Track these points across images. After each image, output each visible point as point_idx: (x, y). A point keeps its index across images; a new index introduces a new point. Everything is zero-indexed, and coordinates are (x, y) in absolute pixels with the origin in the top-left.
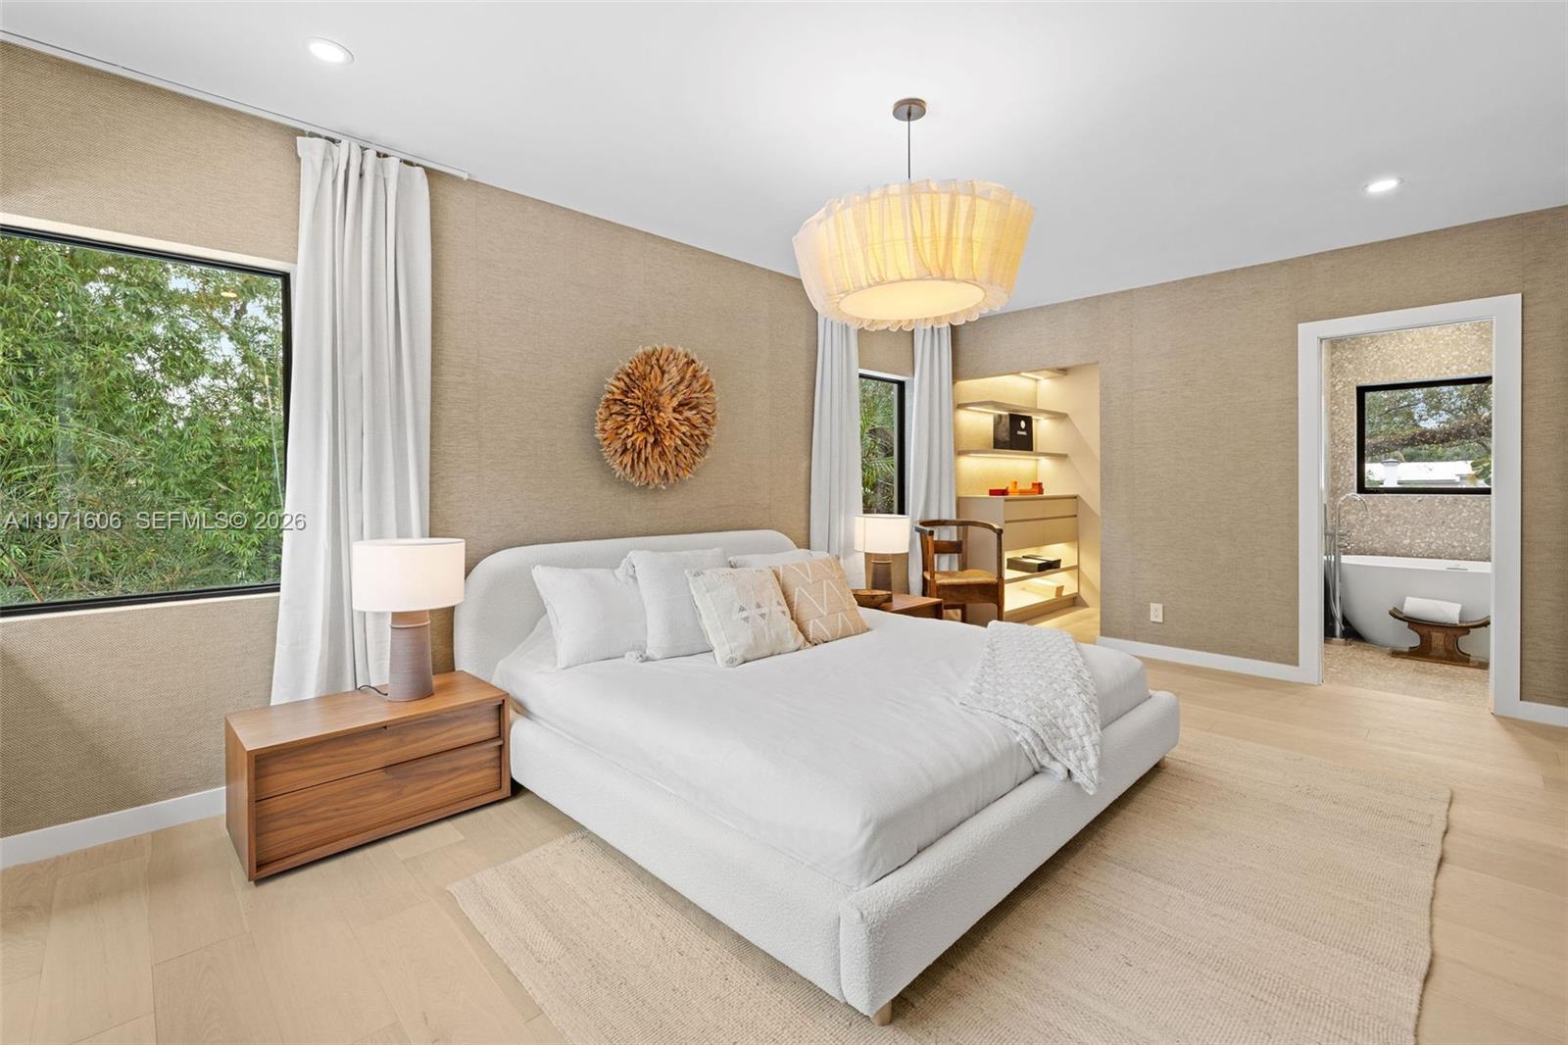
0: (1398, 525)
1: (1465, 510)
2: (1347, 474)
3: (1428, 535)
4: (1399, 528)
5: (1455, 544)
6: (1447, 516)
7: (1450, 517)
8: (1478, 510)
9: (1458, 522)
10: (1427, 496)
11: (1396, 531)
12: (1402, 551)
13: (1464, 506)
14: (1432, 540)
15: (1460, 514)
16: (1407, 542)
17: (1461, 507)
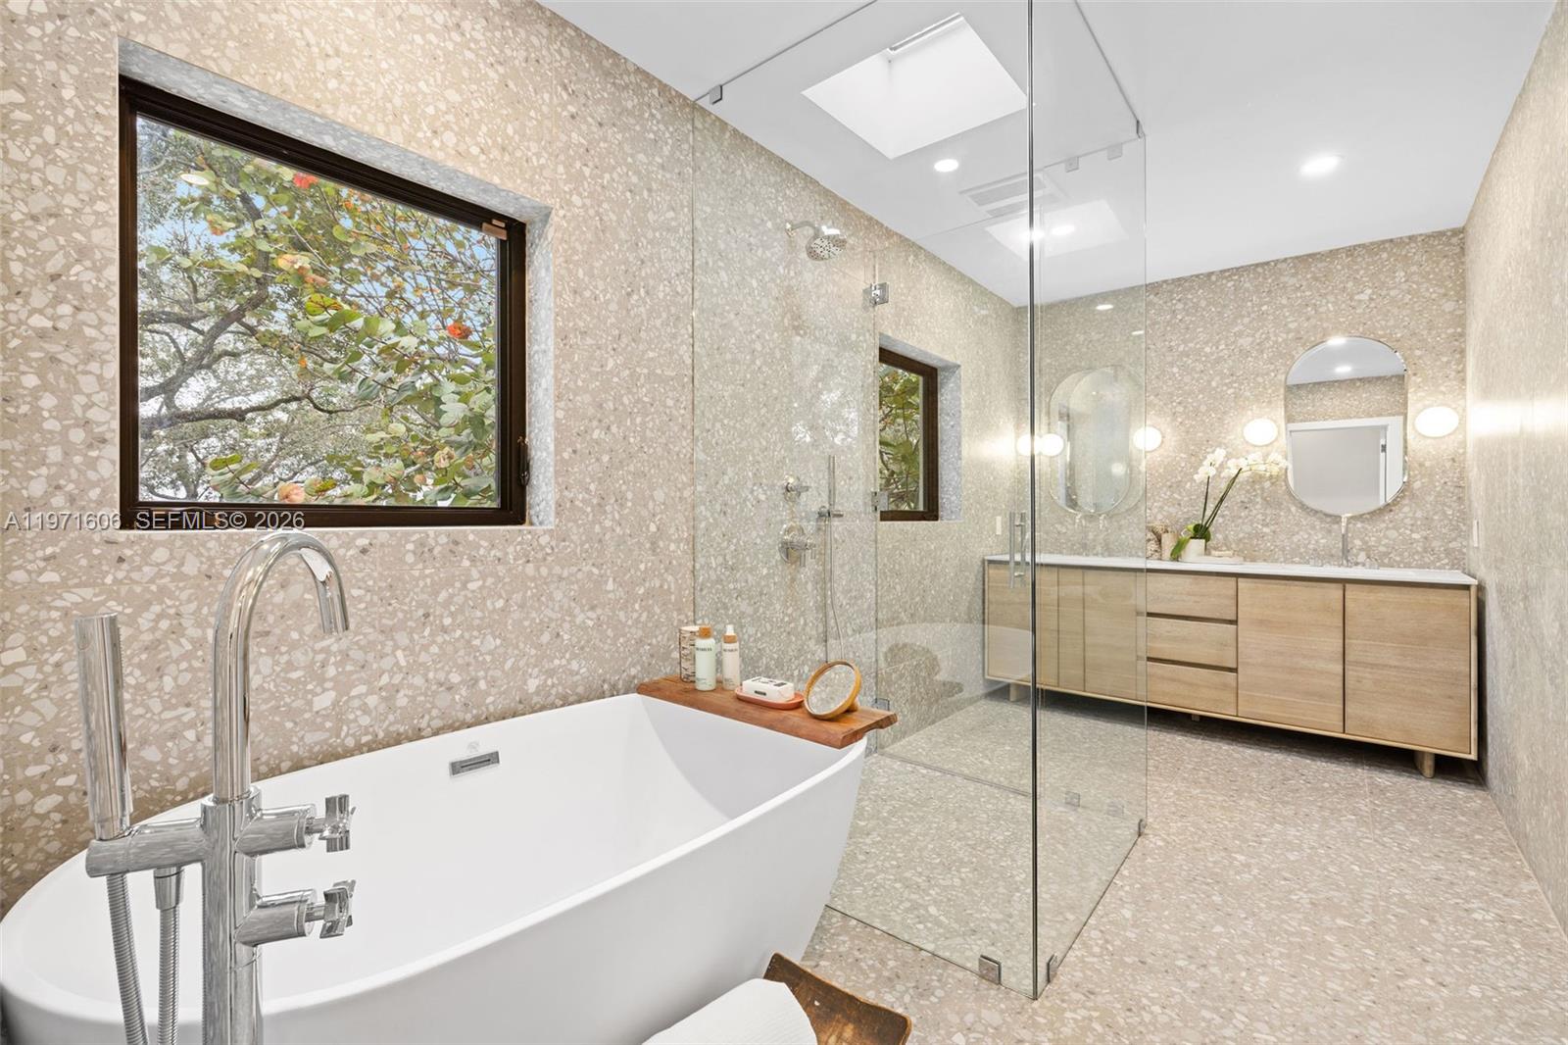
0: (294, 646)
1: (475, 573)
2: (77, 436)
3: (387, 663)
4: (299, 657)
5: (455, 678)
6: (436, 594)
7: (443, 596)
8: (501, 570)
9: (461, 610)
10: (383, 532)
11: (290, 666)
12: (311, 738)
13: (473, 560)
14: (397, 679)
15: (464, 586)
16: (324, 701)
17: (466, 563)
